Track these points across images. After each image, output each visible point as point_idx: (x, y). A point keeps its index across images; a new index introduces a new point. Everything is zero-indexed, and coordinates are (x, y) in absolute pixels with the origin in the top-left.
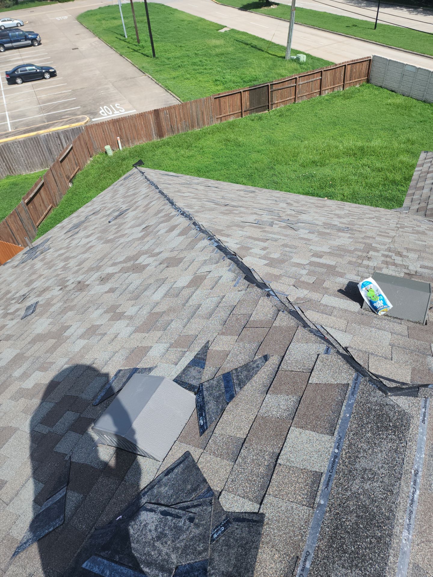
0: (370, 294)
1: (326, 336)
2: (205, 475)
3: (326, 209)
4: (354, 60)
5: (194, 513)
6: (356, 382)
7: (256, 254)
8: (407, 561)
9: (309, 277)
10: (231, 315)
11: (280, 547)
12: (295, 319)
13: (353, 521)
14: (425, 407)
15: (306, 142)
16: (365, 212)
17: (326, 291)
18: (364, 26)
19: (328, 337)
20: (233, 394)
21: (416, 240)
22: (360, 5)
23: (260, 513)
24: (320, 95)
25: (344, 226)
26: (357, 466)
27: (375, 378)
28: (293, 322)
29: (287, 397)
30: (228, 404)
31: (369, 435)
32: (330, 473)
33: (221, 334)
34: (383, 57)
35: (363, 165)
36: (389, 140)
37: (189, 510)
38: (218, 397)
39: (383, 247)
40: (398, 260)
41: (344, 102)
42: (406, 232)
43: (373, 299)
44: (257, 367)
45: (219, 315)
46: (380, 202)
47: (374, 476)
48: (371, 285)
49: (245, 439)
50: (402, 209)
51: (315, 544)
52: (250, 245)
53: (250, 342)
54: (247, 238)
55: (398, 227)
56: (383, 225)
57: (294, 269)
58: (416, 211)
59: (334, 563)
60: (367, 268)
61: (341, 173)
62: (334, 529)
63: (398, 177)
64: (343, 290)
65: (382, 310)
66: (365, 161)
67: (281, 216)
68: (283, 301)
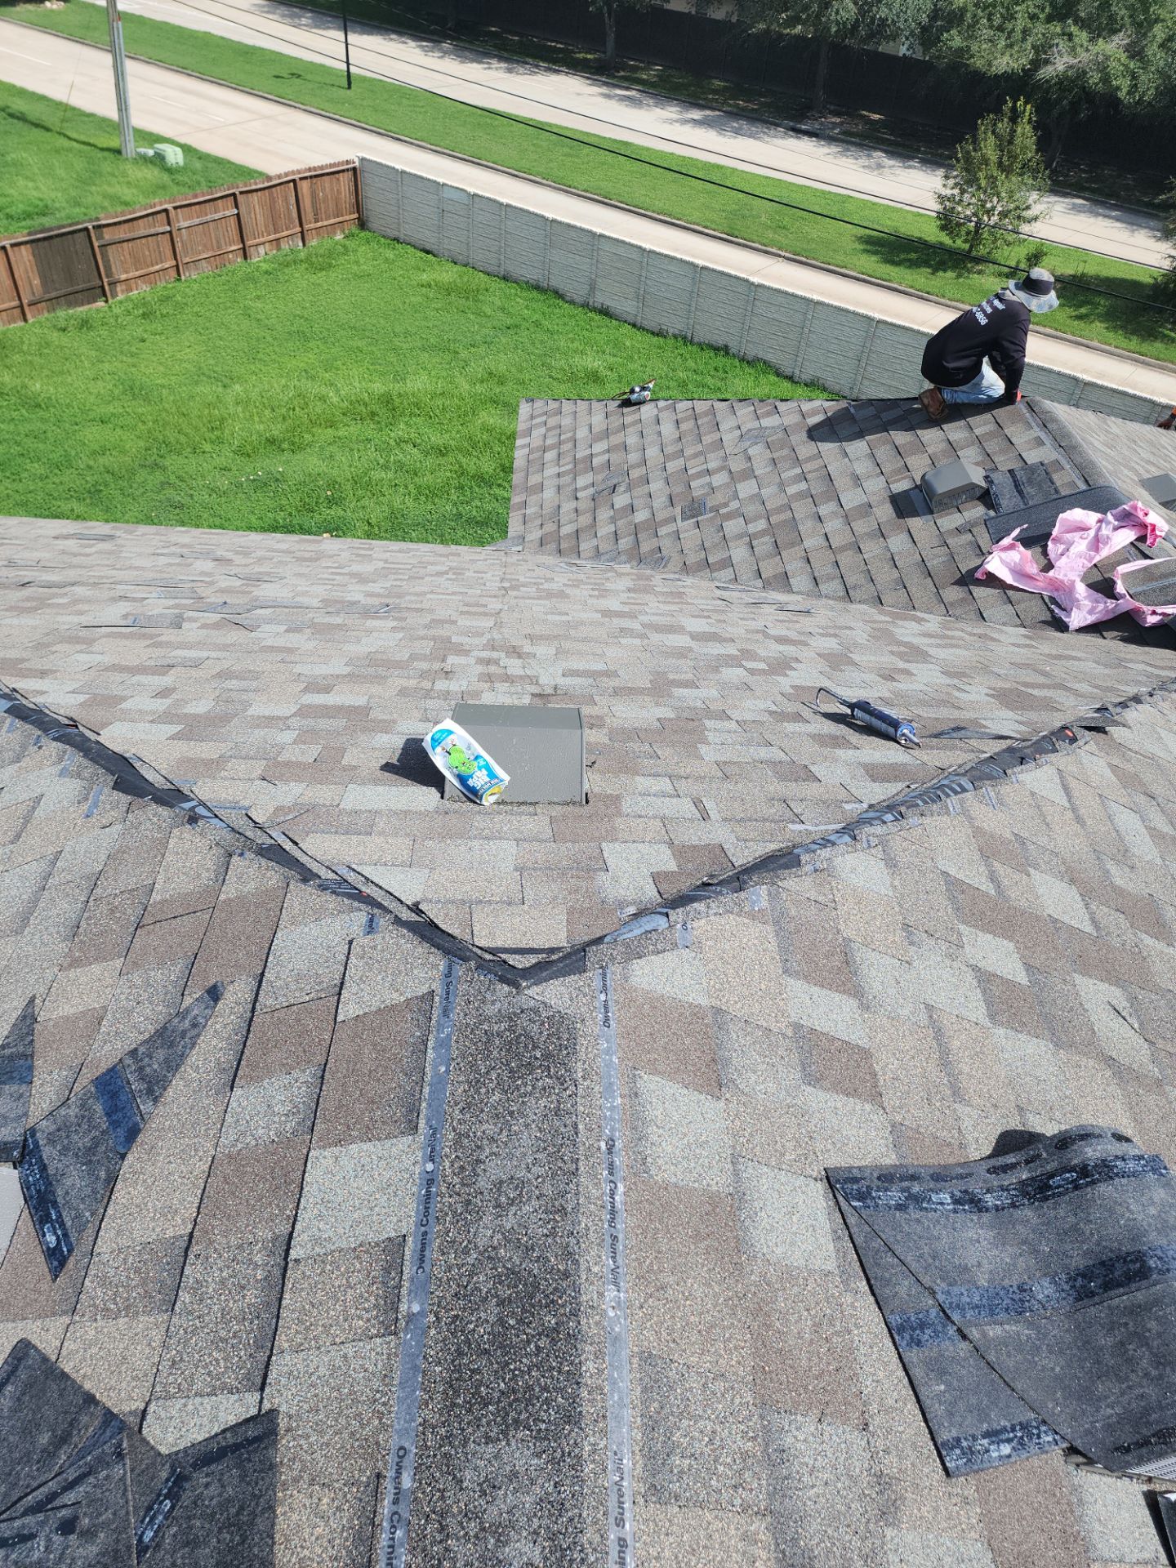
0: (455, 759)
1: (363, 889)
2: (87, 1386)
3: (325, 563)
4: (315, 169)
5: (73, 1504)
6: (449, 980)
7: (140, 711)
8: (625, 1354)
9: (303, 746)
10: (91, 903)
11: (331, 1474)
12: (277, 867)
13: (492, 1319)
14: (605, 989)
15: (238, 387)
16: (423, 560)
17: (351, 775)
18: (319, 79)
19: (368, 891)
20: (137, 1124)
21: (546, 614)
22: (297, 21)
23: (263, 1411)
24: (245, 257)
25: (376, 601)
26: (482, 1183)
27: (488, 957)
28: (272, 875)
29: (286, 1079)
30: (123, 1157)
31: (496, 1097)
32: (423, 1229)
33: (70, 966)
34: (384, 162)
35: (400, 441)
36: (445, 374)
37: (57, 1502)
38: (92, 1150)
39: (476, 641)
40: (514, 666)
41: (314, 278)
42: (523, 598)
43: (463, 770)
44: (194, 1025)
45: (55, 912)
46: (460, 533)
47: (521, 1192)
48: (452, 737)
49: (191, 1235)
50: (509, 542)
51: (414, 1421)
52: (117, 691)
53: (161, 964)
54: (107, 669)
55: (505, 589)
56: (470, 586)
57: (259, 733)
58: (538, 544)
59: (466, 1442)
60: (445, 699)
61: (350, 466)
62: (453, 1361)
63: (488, 466)
64: (393, 765)
65: (489, 792)
66: (401, 430)
67: (203, 595)
68: (237, 828)
